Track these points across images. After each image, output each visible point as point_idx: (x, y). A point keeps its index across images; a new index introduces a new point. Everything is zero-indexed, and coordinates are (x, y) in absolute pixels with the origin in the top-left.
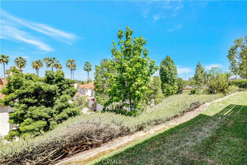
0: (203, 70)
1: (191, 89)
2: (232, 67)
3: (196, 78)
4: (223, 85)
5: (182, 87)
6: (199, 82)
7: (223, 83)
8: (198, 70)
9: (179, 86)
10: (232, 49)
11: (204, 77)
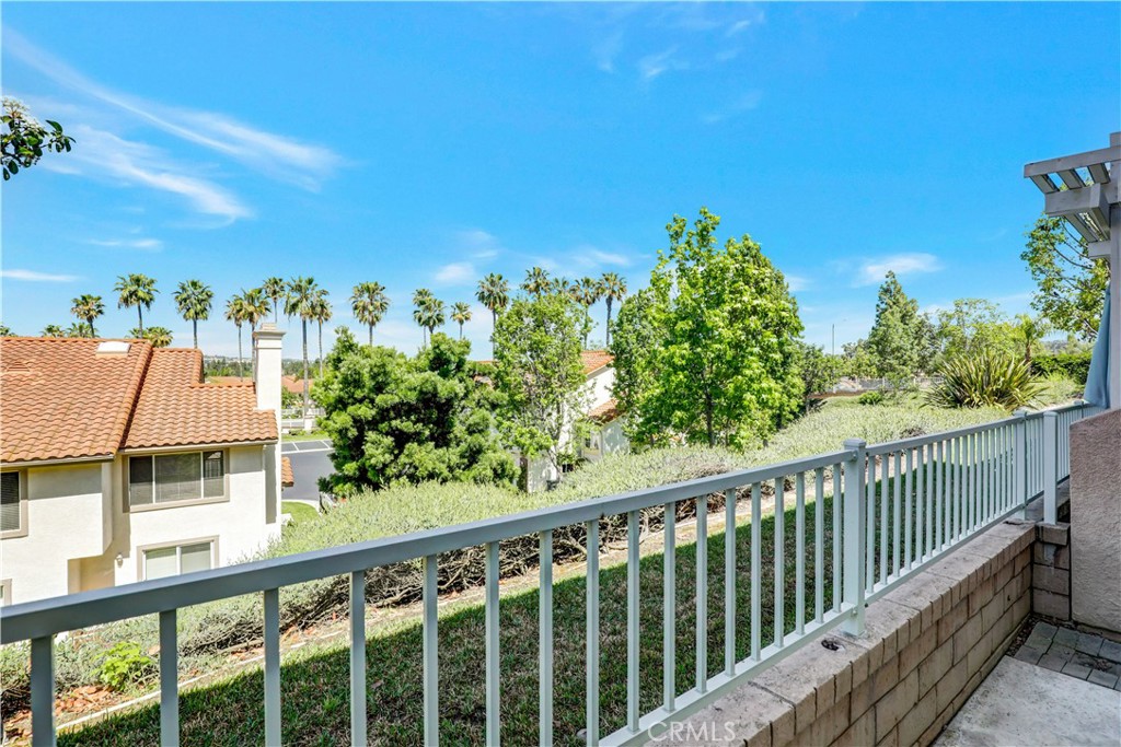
0: (909, 307)
1: (859, 393)
2: (1043, 300)
3: (879, 343)
4: (1005, 372)
5: (819, 386)
6: (894, 362)
7: (1008, 366)
8: (886, 310)
9: (808, 379)
10: (1042, 228)
11: (916, 342)
